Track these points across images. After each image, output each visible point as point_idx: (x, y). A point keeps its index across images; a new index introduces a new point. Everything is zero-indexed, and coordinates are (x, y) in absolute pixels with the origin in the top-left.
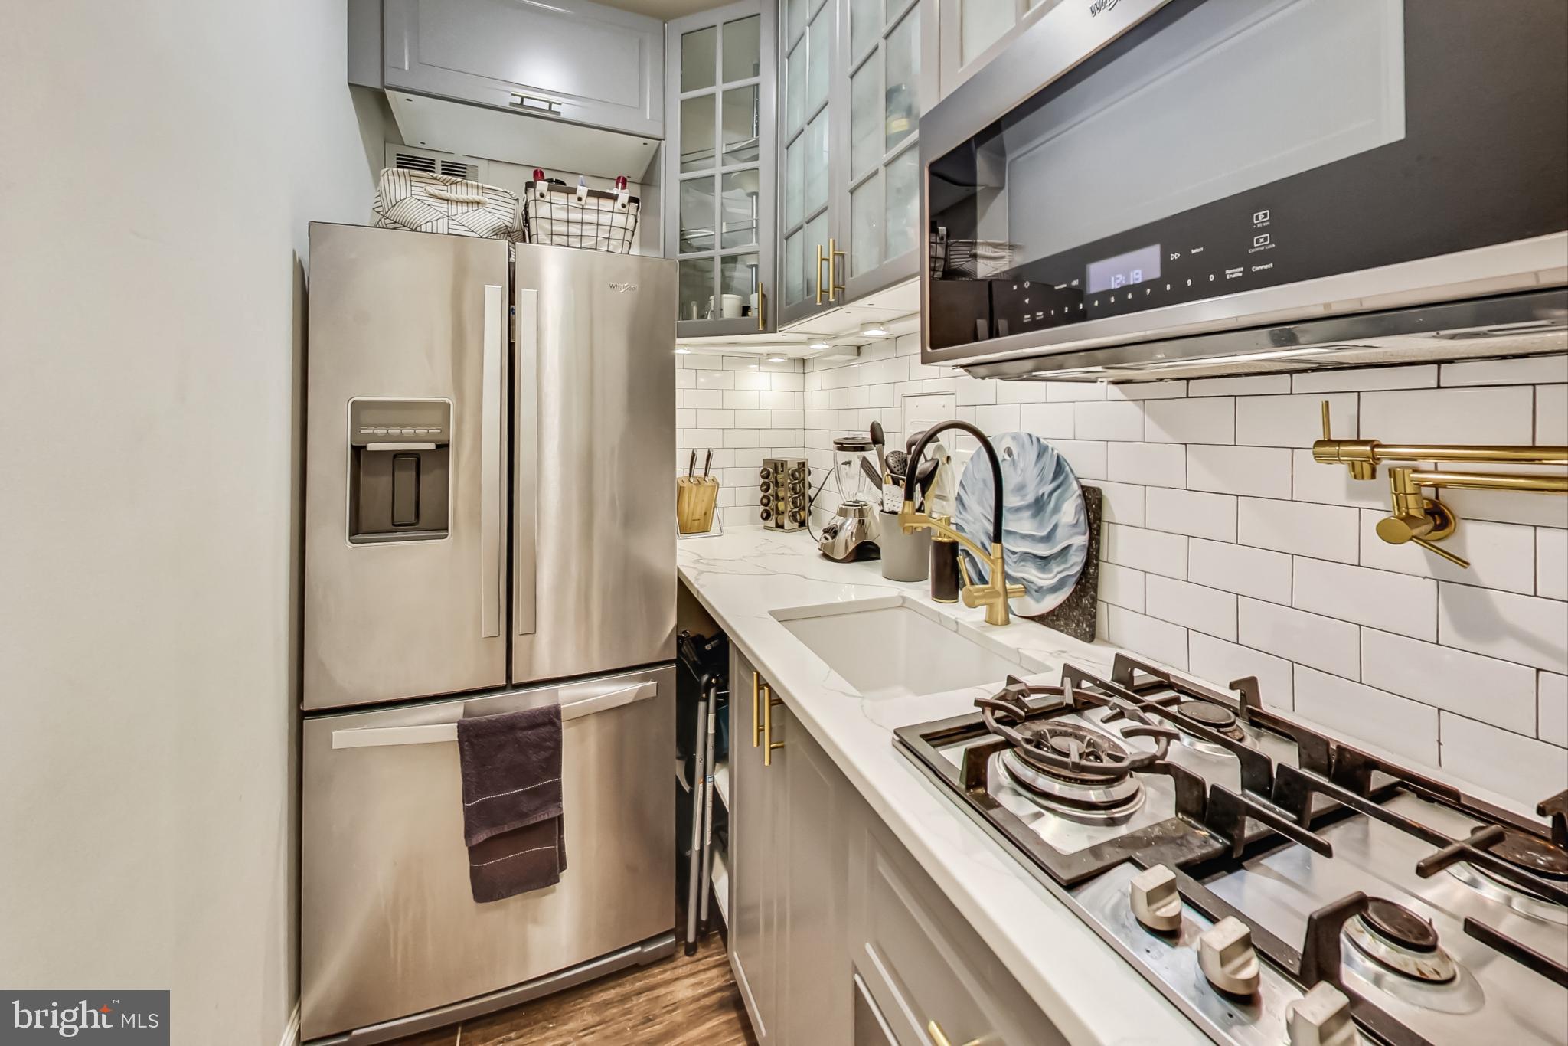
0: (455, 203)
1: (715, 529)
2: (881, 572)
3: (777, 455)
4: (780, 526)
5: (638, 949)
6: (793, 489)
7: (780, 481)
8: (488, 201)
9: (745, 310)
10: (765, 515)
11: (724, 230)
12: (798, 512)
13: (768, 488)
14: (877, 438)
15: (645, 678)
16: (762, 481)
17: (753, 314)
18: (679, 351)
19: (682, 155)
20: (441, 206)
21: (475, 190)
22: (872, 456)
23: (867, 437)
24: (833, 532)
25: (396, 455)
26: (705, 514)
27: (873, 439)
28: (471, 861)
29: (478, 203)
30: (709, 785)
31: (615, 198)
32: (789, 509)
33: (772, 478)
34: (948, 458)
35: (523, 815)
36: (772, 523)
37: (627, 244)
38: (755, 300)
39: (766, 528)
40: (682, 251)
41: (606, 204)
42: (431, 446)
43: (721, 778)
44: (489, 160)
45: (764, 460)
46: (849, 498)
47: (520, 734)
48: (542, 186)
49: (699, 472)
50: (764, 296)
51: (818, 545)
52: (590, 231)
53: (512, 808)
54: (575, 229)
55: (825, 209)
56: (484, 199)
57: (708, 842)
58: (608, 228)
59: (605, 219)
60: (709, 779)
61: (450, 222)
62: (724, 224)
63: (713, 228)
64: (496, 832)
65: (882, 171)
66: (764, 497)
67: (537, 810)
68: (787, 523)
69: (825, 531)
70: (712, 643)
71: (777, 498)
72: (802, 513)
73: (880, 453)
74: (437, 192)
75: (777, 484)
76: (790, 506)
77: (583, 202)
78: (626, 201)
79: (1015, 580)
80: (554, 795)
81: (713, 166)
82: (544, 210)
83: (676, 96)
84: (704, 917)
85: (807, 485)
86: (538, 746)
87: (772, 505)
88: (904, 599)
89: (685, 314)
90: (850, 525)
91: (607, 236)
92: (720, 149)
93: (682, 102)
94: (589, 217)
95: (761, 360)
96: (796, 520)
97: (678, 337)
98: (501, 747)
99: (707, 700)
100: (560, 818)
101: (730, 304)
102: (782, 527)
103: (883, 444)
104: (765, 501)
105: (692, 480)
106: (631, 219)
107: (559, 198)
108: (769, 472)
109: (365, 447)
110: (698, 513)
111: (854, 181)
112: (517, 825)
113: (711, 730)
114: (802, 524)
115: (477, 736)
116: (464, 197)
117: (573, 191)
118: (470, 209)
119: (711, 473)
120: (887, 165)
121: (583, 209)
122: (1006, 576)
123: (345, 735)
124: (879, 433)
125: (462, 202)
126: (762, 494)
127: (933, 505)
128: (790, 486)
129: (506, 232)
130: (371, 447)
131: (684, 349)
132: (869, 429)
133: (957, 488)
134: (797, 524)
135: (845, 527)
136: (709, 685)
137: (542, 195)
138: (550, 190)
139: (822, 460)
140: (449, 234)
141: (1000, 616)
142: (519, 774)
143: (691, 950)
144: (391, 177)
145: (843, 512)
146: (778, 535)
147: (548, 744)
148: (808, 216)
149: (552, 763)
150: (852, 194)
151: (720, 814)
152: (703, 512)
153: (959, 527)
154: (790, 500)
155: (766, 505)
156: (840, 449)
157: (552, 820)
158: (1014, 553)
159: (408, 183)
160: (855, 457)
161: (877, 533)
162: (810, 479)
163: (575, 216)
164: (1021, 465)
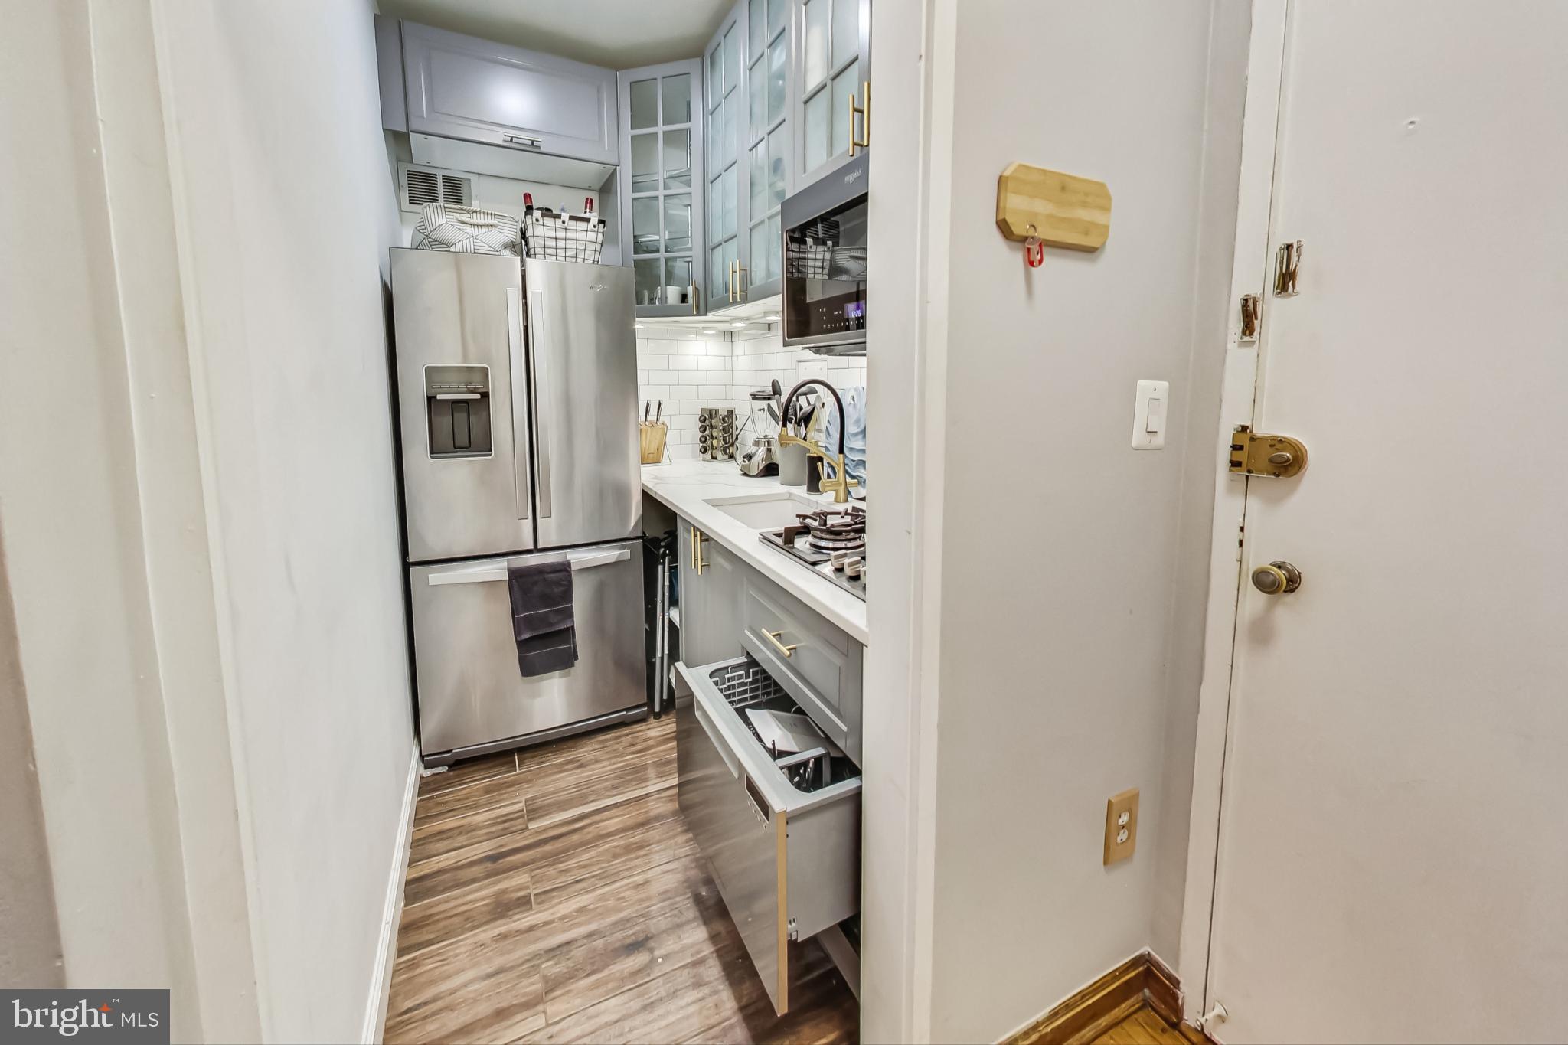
0: (476, 227)
1: (665, 460)
2: (779, 482)
3: (712, 405)
4: (714, 458)
5: (625, 713)
6: (724, 430)
7: (713, 424)
8: (501, 224)
9: (684, 298)
10: (703, 450)
11: (667, 238)
12: (728, 447)
13: (705, 430)
14: (776, 390)
15: (623, 547)
16: (700, 424)
17: (691, 300)
18: (637, 327)
19: (633, 176)
20: (467, 228)
21: (489, 216)
22: (774, 404)
23: (769, 390)
24: (749, 457)
25: (455, 402)
26: (658, 449)
27: (773, 392)
28: (519, 652)
29: (492, 226)
30: (666, 618)
31: (588, 220)
32: (721, 445)
33: (707, 421)
34: (823, 404)
35: (551, 625)
36: (708, 455)
37: (597, 253)
38: (690, 290)
39: (704, 460)
40: (636, 252)
41: (582, 225)
42: (478, 396)
43: (674, 614)
44: (478, 174)
45: (702, 409)
46: (761, 434)
47: (546, 576)
48: (537, 214)
49: (652, 417)
50: (696, 289)
51: (739, 467)
52: (571, 244)
53: (543, 620)
54: (560, 244)
55: (735, 236)
56: (495, 222)
57: (666, 652)
58: (584, 242)
59: (581, 236)
60: (666, 614)
61: (475, 240)
62: (667, 232)
63: (658, 234)
64: (535, 634)
65: (767, 220)
66: (702, 436)
67: (559, 622)
68: (720, 456)
69: (744, 457)
70: (666, 541)
71: (712, 437)
72: (731, 448)
73: (778, 402)
74: (464, 219)
75: (711, 427)
76: (722, 443)
77: (566, 225)
78: (596, 223)
79: (853, 477)
80: (568, 613)
81: (657, 189)
82: (539, 231)
83: (627, 132)
84: (665, 697)
85: (734, 428)
86: (558, 583)
87: (708, 442)
88: (790, 494)
89: (640, 301)
90: (761, 452)
91: (583, 248)
92: (661, 176)
93: (632, 137)
94: (571, 235)
95: (699, 332)
96: (726, 453)
97: (637, 317)
98: (535, 583)
99: (663, 564)
100: (573, 627)
101: (672, 293)
102: (716, 458)
103: (780, 395)
104: (703, 439)
105: (647, 423)
106: (600, 236)
107: (548, 221)
108: (705, 418)
109: (435, 397)
110: (653, 448)
111: (753, 222)
112: (548, 630)
113: (667, 583)
114: (731, 456)
115: (521, 576)
116: (482, 222)
117: (558, 216)
118: (487, 230)
119: (661, 418)
120: (769, 218)
121: (566, 229)
122: (846, 472)
123: (437, 577)
124: (778, 387)
125: (481, 226)
126: (701, 434)
127: (813, 435)
128: (721, 428)
129: (511, 246)
130: (439, 397)
131: (640, 325)
132: (771, 385)
133: (827, 424)
134: (727, 456)
135: (758, 453)
136: (664, 555)
137: (537, 220)
138: (543, 216)
139: (743, 408)
140: (475, 253)
141: (842, 496)
142: (547, 600)
143: (657, 716)
144: (431, 209)
145: (757, 443)
146: (714, 464)
147: (564, 583)
148: (726, 237)
149: (567, 595)
150: (751, 230)
151: (674, 630)
152: (656, 448)
153: (827, 448)
154: (722, 438)
155: (704, 442)
156: (753, 399)
157: (568, 629)
158: (854, 461)
159: (443, 212)
160: (764, 404)
161: (778, 457)
162: (736, 423)
163: (561, 234)
164: (858, 406)
